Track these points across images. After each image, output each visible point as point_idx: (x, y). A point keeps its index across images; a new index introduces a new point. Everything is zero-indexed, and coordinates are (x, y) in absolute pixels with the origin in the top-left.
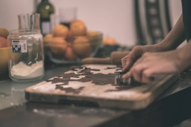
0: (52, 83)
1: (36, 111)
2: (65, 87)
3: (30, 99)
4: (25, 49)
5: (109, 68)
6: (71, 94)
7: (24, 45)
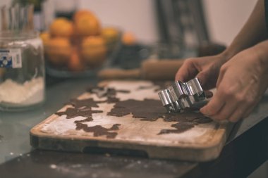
0: (68, 118)
1: (53, 166)
2: (90, 124)
3: (40, 146)
4: (18, 62)
5: (142, 88)
6: (103, 138)
7: (18, 56)
